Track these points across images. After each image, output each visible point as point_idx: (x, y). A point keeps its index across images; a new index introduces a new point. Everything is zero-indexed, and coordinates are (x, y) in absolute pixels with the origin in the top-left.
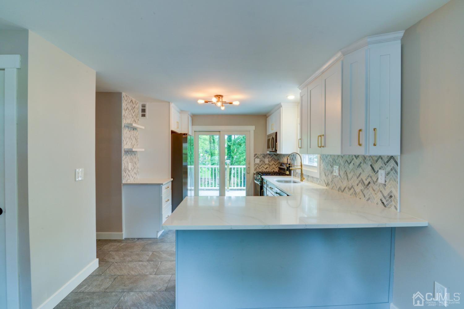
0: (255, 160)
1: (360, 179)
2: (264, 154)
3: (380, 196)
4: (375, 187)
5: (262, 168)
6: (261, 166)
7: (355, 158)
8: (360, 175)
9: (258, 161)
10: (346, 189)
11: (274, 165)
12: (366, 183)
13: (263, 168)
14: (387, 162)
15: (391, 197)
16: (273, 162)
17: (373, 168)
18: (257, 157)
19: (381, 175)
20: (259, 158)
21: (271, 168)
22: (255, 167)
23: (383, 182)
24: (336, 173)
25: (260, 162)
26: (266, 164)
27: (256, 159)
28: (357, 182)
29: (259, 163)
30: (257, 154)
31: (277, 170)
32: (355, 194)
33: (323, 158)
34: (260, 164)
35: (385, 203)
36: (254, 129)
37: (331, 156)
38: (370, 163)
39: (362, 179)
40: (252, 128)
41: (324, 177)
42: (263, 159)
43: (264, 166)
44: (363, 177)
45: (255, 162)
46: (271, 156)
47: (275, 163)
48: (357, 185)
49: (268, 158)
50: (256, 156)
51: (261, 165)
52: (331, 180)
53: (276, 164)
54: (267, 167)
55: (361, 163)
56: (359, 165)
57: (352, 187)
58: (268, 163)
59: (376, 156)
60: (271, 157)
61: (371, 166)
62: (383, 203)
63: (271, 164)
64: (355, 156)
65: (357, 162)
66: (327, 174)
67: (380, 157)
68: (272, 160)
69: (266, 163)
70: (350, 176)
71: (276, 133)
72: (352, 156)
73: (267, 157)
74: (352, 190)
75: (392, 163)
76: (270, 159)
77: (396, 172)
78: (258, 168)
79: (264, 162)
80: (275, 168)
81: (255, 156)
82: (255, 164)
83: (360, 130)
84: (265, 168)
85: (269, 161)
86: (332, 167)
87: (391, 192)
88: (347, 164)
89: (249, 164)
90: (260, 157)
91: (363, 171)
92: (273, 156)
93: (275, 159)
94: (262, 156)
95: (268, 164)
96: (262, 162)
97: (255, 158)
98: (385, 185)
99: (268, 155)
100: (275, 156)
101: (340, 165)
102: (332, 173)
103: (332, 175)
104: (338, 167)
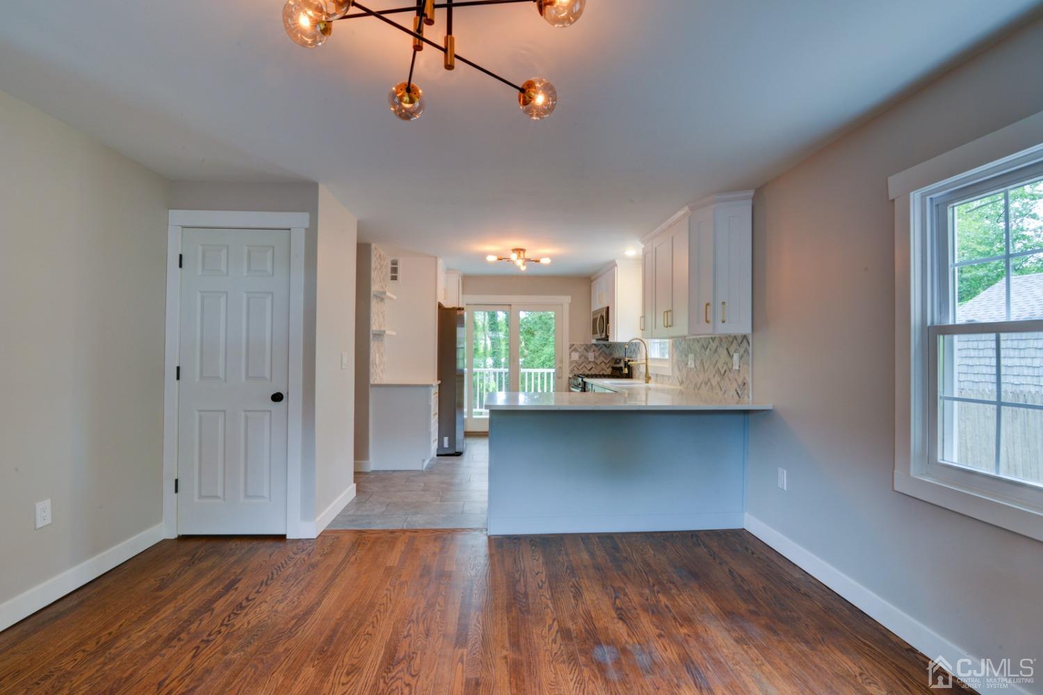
0: (570, 355)
1: (716, 368)
2: (587, 345)
3: (735, 385)
4: (730, 376)
5: (582, 368)
6: (581, 366)
7: (711, 342)
8: (716, 363)
9: (575, 356)
10: (703, 385)
11: (603, 364)
12: (723, 371)
13: (584, 369)
14: (741, 343)
15: (744, 384)
16: (602, 359)
17: (728, 353)
18: (575, 350)
19: (736, 360)
20: (578, 351)
21: (599, 368)
22: (571, 367)
23: (737, 368)
24: (691, 364)
25: (580, 357)
26: (590, 362)
27: (572, 354)
28: (714, 372)
29: (578, 359)
30: (574, 345)
31: (609, 371)
32: (712, 388)
33: (675, 344)
34: (580, 362)
35: (740, 393)
36: (570, 302)
37: (685, 339)
38: (725, 346)
39: (718, 368)
40: (566, 300)
41: (677, 373)
42: (585, 353)
43: (587, 366)
44: (720, 364)
45: (570, 358)
46: (599, 348)
47: (606, 359)
48: (714, 377)
49: (594, 351)
50: (573, 348)
51: (582, 363)
52: (685, 376)
53: (607, 362)
54: (592, 368)
55: (717, 347)
56: (716, 350)
57: (709, 380)
58: (593, 360)
59: (731, 336)
60: (599, 350)
61: (727, 349)
62: (738, 393)
63: (598, 362)
64: (711, 339)
65: (713, 345)
66: (681, 367)
67: (735, 338)
68: (599, 355)
69: (590, 360)
70: (706, 366)
71: (608, 308)
72: (709, 339)
73: (592, 350)
74: (709, 384)
75: (745, 343)
76: (597, 354)
77: (748, 353)
78: (575, 369)
79: (586, 358)
80: (605, 368)
81: (570, 348)
82: (571, 362)
83: (708, 304)
84: (589, 368)
85: (595, 357)
86: (687, 356)
87: (744, 379)
88: (703, 350)
89: (562, 362)
90: (580, 350)
91: (720, 357)
92: (601, 348)
93: (606, 354)
94: (582, 348)
95: (594, 362)
96: (583, 357)
97: (571, 352)
98: (739, 371)
99: (594, 346)
100: (605, 347)
101: (695, 353)
102: (687, 364)
103: (687, 368)
104: (694, 355)
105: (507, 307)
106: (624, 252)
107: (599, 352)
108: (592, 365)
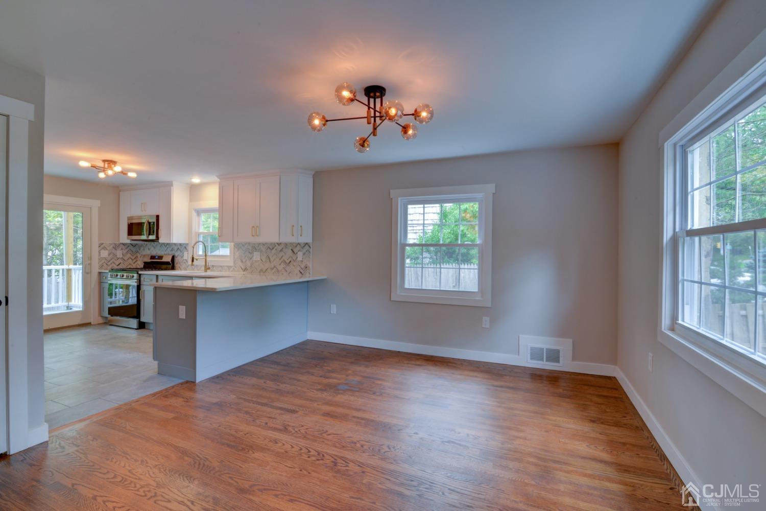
0: (100, 253)
1: (282, 260)
2: (115, 244)
3: (299, 268)
4: (295, 264)
5: (111, 263)
6: (111, 262)
7: (277, 245)
8: (282, 257)
9: (105, 254)
10: (269, 270)
11: (130, 260)
12: (288, 262)
13: (113, 265)
14: (304, 247)
15: (306, 267)
16: (129, 255)
17: (293, 252)
18: (105, 248)
19: (300, 256)
20: (107, 250)
21: (126, 263)
22: (100, 263)
23: (301, 259)
24: (256, 258)
25: (109, 255)
26: (119, 258)
27: (102, 252)
28: (280, 262)
29: (107, 256)
30: (103, 244)
32: (278, 271)
33: (238, 246)
34: (109, 259)
35: (303, 272)
36: (100, 206)
37: (249, 244)
38: (291, 248)
39: (284, 260)
40: (95, 204)
41: (240, 263)
42: (114, 251)
43: (115, 262)
44: (285, 258)
45: (100, 255)
46: (126, 247)
47: (133, 256)
48: (280, 264)
49: (122, 249)
50: (102, 246)
51: (111, 259)
52: (249, 266)
53: (133, 258)
54: (120, 263)
55: (283, 248)
56: (282, 250)
57: (275, 267)
58: (121, 256)
59: (296, 243)
61: (292, 250)
62: (301, 273)
63: (126, 258)
64: (278, 244)
65: (280, 248)
66: (244, 261)
67: (299, 244)
68: (127, 253)
69: (118, 257)
70: (272, 259)
71: (158, 217)
72: (275, 244)
73: (120, 248)
74: (275, 269)
75: (307, 247)
76: (125, 252)
77: (310, 252)
78: (105, 264)
79: (115, 255)
80: (132, 264)
81: (100, 246)
82: (100, 259)
83: (293, 226)
84: (117, 264)
85: (122, 254)
86: (251, 253)
87: (306, 265)
88: (269, 250)
89: (90, 259)
90: (108, 248)
91: (285, 254)
92: (128, 246)
93: (132, 252)
94: (112, 246)
95: (122, 258)
96: (111, 256)
97: (101, 250)
98: (302, 261)
99: (122, 245)
100: (132, 247)
101: (261, 252)
102: (251, 258)
103: (251, 260)
104: (259, 253)
106: (191, 179)
107: (127, 250)
108: (120, 261)
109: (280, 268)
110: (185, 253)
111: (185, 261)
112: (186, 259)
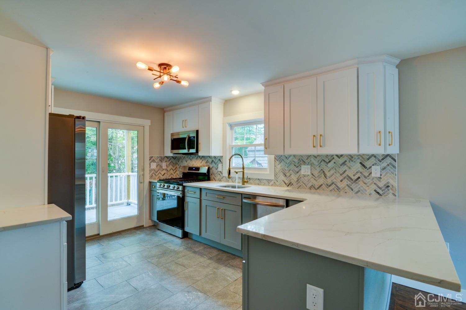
0: (150, 165)
1: (344, 175)
2: (161, 157)
3: (374, 187)
4: (367, 181)
5: (158, 174)
6: (158, 172)
7: (336, 158)
8: (345, 172)
9: (154, 166)
10: (324, 186)
11: (172, 170)
12: (355, 178)
13: (160, 175)
14: (383, 159)
15: (388, 186)
16: (171, 167)
17: (363, 166)
18: (154, 161)
19: (376, 171)
20: (156, 162)
21: (169, 174)
22: (151, 174)
23: (378, 176)
25: (157, 167)
26: (164, 169)
27: (151, 164)
28: (341, 178)
29: (156, 168)
30: (152, 157)
31: (175, 176)
32: (338, 189)
33: (279, 159)
35: (381, 192)
36: (150, 125)
37: (294, 156)
38: (359, 161)
39: (348, 176)
40: (147, 123)
41: (282, 177)
42: (160, 163)
43: (161, 172)
44: (350, 173)
45: (150, 167)
46: (169, 160)
47: (174, 167)
48: (341, 181)
49: (166, 161)
50: (152, 159)
51: (158, 170)
52: (296, 180)
53: (174, 169)
54: (165, 173)
55: (346, 161)
56: (344, 163)
57: (333, 183)
58: (165, 168)
59: (368, 155)
60: (169, 161)
61: (361, 163)
62: (378, 193)
63: (169, 169)
64: (337, 156)
65: (341, 161)
66: (288, 175)
67: (374, 156)
68: (170, 164)
69: (163, 168)
70: (328, 174)
71: (197, 131)
72: (332, 156)
73: (165, 160)
74: (333, 186)
75: (389, 160)
76: (168, 164)
77: (394, 166)
78: (154, 175)
79: (161, 167)
80: (173, 173)
81: (150, 160)
82: (150, 171)
83: (379, 132)
84: (163, 174)
85: (167, 166)
86: (298, 167)
87: (388, 183)
88: (323, 163)
89: (143, 170)
91: (350, 168)
92: (171, 159)
93: (173, 163)
94: (159, 159)
95: (166, 169)
96: (159, 166)
97: (151, 162)
98: (380, 178)
99: (166, 158)
100: (173, 159)
101: (312, 164)
102: (298, 172)
103: (298, 174)
104: (309, 166)
105: (96, 124)
107: (169, 162)
108: (164, 171)
109: (341, 185)
110: (220, 165)
111: (220, 173)
112: (221, 170)
